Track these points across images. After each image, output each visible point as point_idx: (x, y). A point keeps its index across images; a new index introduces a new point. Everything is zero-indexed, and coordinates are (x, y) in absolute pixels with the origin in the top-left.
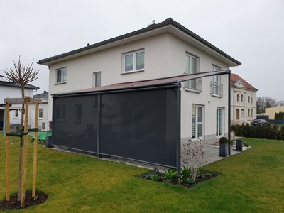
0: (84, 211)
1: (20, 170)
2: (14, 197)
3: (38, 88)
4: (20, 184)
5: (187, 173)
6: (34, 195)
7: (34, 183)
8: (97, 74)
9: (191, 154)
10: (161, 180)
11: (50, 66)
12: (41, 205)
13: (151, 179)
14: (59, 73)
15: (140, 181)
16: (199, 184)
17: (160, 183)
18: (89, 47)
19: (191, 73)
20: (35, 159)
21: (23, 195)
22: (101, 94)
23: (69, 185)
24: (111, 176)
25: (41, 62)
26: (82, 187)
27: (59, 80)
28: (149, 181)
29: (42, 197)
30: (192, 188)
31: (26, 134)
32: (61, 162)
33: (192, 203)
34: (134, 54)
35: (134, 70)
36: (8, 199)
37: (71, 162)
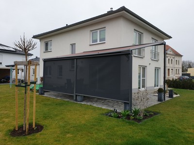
0: (69, 137)
1: (25, 109)
2: (21, 127)
3: (32, 55)
4: (25, 119)
5: (136, 113)
6: (34, 126)
7: (34, 118)
8: (73, 45)
9: (140, 100)
10: (119, 117)
11: (41, 40)
12: (40, 133)
13: (112, 116)
14: (47, 44)
15: (105, 118)
16: (146, 120)
17: (118, 119)
18: (67, 27)
19: (137, 44)
20: (34, 102)
21: (27, 126)
22: (77, 59)
23: (57, 120)
24: (85, 114)
25: (35, 37)
26: (65, 122)
27: (47, 49)
28: (111, 117)
29: (40, 128)
30: (141, 123)
31: (29, 85)
32: (50, 105)
33: (141, 133)
34: (98, 31)
35: (98, 42)
36: (17, 129)
37: (56, 105)
